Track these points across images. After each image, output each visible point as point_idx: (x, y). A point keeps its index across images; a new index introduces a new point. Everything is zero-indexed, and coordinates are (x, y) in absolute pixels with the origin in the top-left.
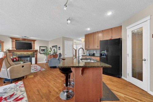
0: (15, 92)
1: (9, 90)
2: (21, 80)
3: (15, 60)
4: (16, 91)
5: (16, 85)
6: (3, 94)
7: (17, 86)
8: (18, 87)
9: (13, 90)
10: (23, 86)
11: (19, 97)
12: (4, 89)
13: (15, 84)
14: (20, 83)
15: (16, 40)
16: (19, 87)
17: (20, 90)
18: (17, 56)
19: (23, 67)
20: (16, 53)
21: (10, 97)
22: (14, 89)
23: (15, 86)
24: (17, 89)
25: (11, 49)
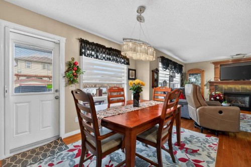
0: (200, 149)
1: (195, 140)
2: (217, 136)
3: (218, 98)
4: (203, 148)
5: (207, 139)
6: (188, 142)
7: (207, 142)
8: (207, 145)
9: (199, 144)
10: (216, 147)
11: (201, 162)
12: (191, 136)
13: (206, 136)
14: (214, 140)
15: (221, 66)
16: (209, 146)
17: (208, 153)
18: (222, 92)
19: (221, 112)
20: (220, 86)
21: (191, 151)
22: (201, 144)
23: (204, 140)
24: (205, 147)
25: (213, 80)
